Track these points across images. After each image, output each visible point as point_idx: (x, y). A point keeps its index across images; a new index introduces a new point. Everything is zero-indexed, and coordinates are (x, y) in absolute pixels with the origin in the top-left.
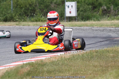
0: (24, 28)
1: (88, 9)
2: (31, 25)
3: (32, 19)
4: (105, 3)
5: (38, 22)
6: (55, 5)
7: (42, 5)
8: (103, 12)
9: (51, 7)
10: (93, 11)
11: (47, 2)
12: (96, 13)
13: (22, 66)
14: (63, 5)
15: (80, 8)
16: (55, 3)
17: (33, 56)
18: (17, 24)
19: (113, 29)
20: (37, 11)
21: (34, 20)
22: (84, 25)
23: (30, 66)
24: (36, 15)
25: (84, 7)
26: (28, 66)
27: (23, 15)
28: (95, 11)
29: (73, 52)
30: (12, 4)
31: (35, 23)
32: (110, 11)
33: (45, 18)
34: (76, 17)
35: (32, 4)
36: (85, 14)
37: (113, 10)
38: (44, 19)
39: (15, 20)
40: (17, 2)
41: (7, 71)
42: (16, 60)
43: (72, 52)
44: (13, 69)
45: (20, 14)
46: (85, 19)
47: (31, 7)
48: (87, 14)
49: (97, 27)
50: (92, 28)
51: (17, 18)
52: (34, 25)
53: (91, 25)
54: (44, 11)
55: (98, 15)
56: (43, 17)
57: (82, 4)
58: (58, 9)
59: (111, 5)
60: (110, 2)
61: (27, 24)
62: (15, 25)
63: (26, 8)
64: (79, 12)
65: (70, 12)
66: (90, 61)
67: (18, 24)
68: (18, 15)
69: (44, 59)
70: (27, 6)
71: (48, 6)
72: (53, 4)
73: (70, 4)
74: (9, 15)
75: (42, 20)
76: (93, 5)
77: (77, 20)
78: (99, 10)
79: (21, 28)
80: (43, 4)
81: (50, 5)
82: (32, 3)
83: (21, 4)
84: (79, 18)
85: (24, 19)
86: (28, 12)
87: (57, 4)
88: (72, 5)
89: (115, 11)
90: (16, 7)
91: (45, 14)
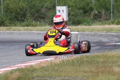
0: (14, 33)
1: (79, 14)
2: (21, 30)
3: (23, 24)
4: (96, 7)
5: (29, 26)
6: (46, 9)
7: (32, 10)
8: (94, 17)
9: (42, 11)
10: (84, 16)
11: (38, 7)
12: (87, 17)
13: (12, 72)
14: (54, 10)
15: (71, 13)
16: (46, 8)
17: (23, 61)
18: (7, 29)
19: (104, 33)
20: (28, 15)
21: (25, 25)
22: (76, 30)
23: (19, 71)
24: (26, 19)
25: (75, 12)
26: (17, 72)
27: (13, 20)
28: (86, 16)
30: (2, 9)
31: (26, 28)
32: (101, 16)
33: (36, 22)
34: (67, 22)
35: (23, 9)
36: (76, 19)
37: (105, 14)
39: (6, 25)
40: (7, 7)
42: (6, 66)
43: (62, 58)
44: (3, 75)
45: (10, 19)
46: (77, 23)
47: (21, 12)
48: (78, 18)
49: (88, 32)
50: (83, 33)
51: (7, 23)
52: (25, 30)
53: (82, 30)
54: (35, 15)
55: (89, 19)
56: (34, 22)
57: (73, 9)
58: (49, 14)
59: (103, 10)
60: (101, 7)
61: (18, 29)
62: (5, 30)
63: (16, 12)
64: (70, 16)
66: (80, 66)
67: (9, 29)
68: (9, 19)
69: (34, 64)
70: (18, 10)
71: (39, 11)
72: (44, 8)
73: (61, 9)
75: (33, 25)
76: (84, 10)
77: (68, 24)
78: (90, 14)
79: (12, 33)
80: (33, 8)
81: (41, 9)
82: (22, 7)
83: (12, 9)
84: (70, 23)
85: (14, 23)
86: (18, 17)
87: (48, 8)
88: (63, 9)
89: (107, 15)
90: (7, 12)
91: (35, 19)
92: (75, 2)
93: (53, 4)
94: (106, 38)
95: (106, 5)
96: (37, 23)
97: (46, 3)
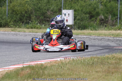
0: (19, 34)
1: (85, 18)
2: (27, 32)
6: (52, 12)
7: (38, 12)
8: (100, 22)
9: (47, 14)
10: (90, 20)
11: (44, 10)
12: (94, 22)
13: (22, 69)
14: (59, 13)
15: (77, 17)
16: (52, 11)
17: (32, 60)
18: (12, 30)
19: (111, 38)
20: (33, 18)
21: (29, 27)
22: (82, 34)
23: (30, 68)
24: (31, 22)
25: (81, 16)
27: (18, 21)
28: (92, 21)
29: (73, 58)
30: (7, 10)
31: (31, 30)
32: (107, 21)
34: (73, 26)
36: (82, 23)
37: (111, 20)
38: (39, 26)
39: (10, 27)
41: (6, 73)
42: (14, 64)
45: (15, 21)
46: (82, 28)
47: (27, 14)
48: (84, 23)
49: (95, 36)
50: (90, 37)
51: (12, 24)
52: (30, 32)
53: (89, 34)
54: (40, 18)
55: (95, 24)
56: (38, 24)
57: (79, 13)
59: (109, 15)
60: (108, 12)
61: (23, 31)
62: (10, 31)
63: (22, 15)
64: (76, 20)
65: (67, 21)
67: (14, 30)
68: (13, 21)
69: (44, 63)
70: (23, 13)
71: (44, 14)
72: (50, 11)
73: (67, 12)
74: (4, 21)
75: (38, 28)
76: (90, 14)
77: (74, 28)
78: (96, 19)
79: (17, 34)
81: (46, 12)
82: (27, 10)
84: (75, 27)
85: (19, 25)
86: (23, 19)
87: (53, 11)
88: (69, 13)
89: (113, 21)
90: (12, 13)
91: (40, 21)
92: (81, 6)
93: (59, 7)
94: (113, 43)
95: (113, 10)
96: (42, 26)
97: (52, 6)
